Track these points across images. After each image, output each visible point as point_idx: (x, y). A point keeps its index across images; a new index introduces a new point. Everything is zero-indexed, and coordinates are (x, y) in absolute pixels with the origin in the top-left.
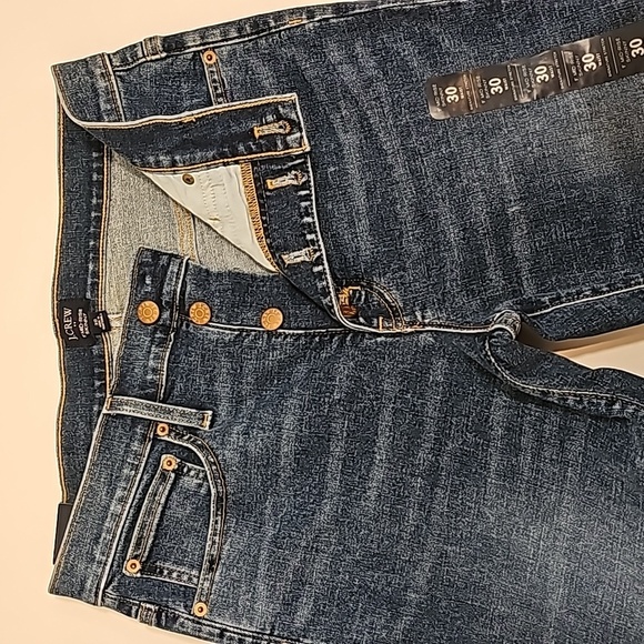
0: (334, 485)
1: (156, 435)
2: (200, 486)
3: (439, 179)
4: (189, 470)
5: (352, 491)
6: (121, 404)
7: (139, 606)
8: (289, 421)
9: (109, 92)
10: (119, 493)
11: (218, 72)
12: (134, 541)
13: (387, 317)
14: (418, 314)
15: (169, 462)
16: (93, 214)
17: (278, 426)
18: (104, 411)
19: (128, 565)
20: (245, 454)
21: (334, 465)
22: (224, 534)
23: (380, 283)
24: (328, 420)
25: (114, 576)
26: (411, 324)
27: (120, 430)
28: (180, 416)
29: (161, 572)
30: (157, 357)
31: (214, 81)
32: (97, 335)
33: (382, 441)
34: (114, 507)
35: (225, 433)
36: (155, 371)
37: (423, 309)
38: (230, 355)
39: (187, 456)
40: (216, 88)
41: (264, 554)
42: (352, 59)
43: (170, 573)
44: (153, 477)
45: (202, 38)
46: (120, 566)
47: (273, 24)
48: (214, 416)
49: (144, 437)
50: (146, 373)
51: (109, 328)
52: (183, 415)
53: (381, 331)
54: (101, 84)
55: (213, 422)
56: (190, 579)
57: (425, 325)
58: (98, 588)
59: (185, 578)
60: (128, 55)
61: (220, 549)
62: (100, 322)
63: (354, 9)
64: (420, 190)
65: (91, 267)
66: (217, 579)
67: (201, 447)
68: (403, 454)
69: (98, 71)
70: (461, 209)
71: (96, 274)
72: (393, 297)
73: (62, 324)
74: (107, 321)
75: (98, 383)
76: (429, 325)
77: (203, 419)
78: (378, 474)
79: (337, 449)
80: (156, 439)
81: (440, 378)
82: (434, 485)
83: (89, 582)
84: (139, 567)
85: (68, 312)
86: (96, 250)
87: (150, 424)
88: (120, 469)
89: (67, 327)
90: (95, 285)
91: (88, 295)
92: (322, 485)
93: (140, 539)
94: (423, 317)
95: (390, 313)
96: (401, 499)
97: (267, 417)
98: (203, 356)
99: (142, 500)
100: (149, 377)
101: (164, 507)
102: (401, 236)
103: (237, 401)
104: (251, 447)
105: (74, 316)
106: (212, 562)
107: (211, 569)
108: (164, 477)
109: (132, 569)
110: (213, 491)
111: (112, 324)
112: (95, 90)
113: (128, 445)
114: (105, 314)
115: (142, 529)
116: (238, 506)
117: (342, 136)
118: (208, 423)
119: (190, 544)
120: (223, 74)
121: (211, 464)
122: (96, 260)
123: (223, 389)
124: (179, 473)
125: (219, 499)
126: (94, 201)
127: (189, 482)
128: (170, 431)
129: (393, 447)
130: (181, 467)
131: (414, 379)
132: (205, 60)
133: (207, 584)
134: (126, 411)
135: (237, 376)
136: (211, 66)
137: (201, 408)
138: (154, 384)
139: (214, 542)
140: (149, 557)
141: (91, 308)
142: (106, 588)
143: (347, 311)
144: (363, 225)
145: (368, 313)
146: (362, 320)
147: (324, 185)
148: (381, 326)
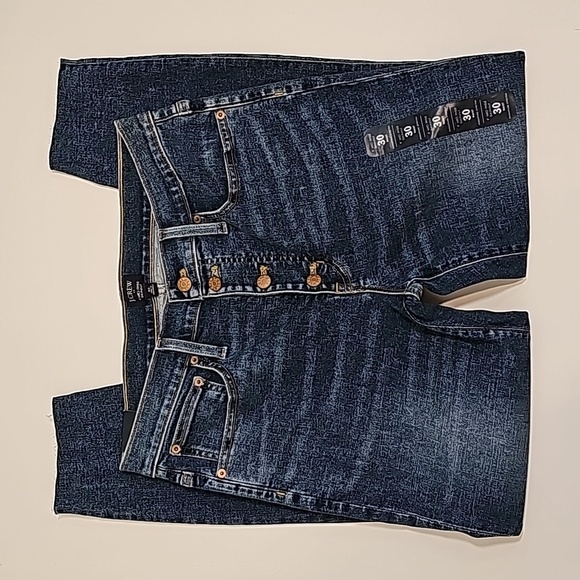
0: (308, 392)
1: (190, 363)
2: (219, 396)
3: (374, 195)
4: (212, 386)
5: (319, 396)
6: (168, 343)
7: (182, 474)
8: (279, 351)
9: (153, 138)
10: (166, 402)
11: (226, 124)
12: (176, 433)
13: (341, 284)
14: (362, 282)
15: (198, 382)
16: (144, 219)
17: (271, 355)
18: (156, 348)
19: (172, 448)
20: (250, 373)
21: (308, 379)
22: (236, 424)
23: (338, 260)
24: (304, 349)
25: (164, 456)
26: (355, 288)
27: (167, 360)
28: (206, 350)
29: (195, 453)
30: (191, 313)
31: (223, 130)
32: (149, 298)
33: (339, 363)
34: (164, 411)
35: (237, 359)
36: (190, 322)
37: (364, 279)
38: (238, 310)
39: (211, 376)
40: (225, 135)
41: (264, 436)
42: (317, 117)
43: (201, 452)
44: (187, 392)
45: (216, 102)
46: (167, 449)
47: (264, 95)
48: (228, 350)
49: (182, 365)
50: (184, 324)
51: (157, 294)
52: (208, 349)
53: (338, 292)
54: (148, 133)
55: (228, 354)
56: (213, 456)
57: (365, 289)
58: (153, 464)
59: (211, 455)
60: (165, 112)
61: (234, 434)
62: (151, 290)
63: (316, 85)
64: (361, 201)
65: (144, 253)
66: (232, 453)
67: (221, 370)
68: (352, 373)
69: (145, 125)
70: (387, 213)
71: (147, 258)
72: (345, 270)
73: (125, 292)
74: (156, 289)
75: (149, 330)
76: (368, 288)
77: (221, 352)
78: (337, 384)
79: (310, 368)
80: (190, 367)
81: (376, 323)
82: (373, 392)
83: (147, 460)
84: (180, 449)
85: (129, 284)
86: (147, 242)
87: (186, 356)
88: (167, 386)
89: (129, 293)
90: (147, 265)
91: (143, 272)
92: (301, 392)
93: (180, 432)
94: (365, 284)
95: (341, 280)
96: (352, 400)
97: (263, 348)
98: (221, 311)
99: (181, 406)
100: (186, 326)
101: (196, 411)
102: (350, 231)
103: (243, 339)
104: (255, 370)
105: (134, 286)
106: (228, 442)
107: (228, 447)
108: (195, 391)
109: (175, 451)
110: (230, 397)
111: (160, 291)
112: (145, 138)
113: (172, 371)
114: (155, 284)
115: (181, 425)
116: (246, 407)
117: (308, 166)
118: (225, 355)
119: (213, 433)
120: (229, 126)
121: (228, 380)
122: (147, 249)
123: (233, 331)
124: (205, 388)
125: (233, 401)
126: (145, 209)
127: (212, 394)
128: (199, 361)
129: (346, 367)
130: (206, 384)
131: (360, 323)
132: (217, 117)
133: (225, 457)
134: (172, 348)
135: (243, 323)
136: (220, 120)
137: (220, 345)
138: (190, 330)
139: (229, 430)
140: (187, 442)
141: (146, 282)
142: (159, 463)
143: (314, 281)
144: (324, 224)
145: (329, 280)
146: (324, 286)
147: (297, 198)
148: (338, 290)
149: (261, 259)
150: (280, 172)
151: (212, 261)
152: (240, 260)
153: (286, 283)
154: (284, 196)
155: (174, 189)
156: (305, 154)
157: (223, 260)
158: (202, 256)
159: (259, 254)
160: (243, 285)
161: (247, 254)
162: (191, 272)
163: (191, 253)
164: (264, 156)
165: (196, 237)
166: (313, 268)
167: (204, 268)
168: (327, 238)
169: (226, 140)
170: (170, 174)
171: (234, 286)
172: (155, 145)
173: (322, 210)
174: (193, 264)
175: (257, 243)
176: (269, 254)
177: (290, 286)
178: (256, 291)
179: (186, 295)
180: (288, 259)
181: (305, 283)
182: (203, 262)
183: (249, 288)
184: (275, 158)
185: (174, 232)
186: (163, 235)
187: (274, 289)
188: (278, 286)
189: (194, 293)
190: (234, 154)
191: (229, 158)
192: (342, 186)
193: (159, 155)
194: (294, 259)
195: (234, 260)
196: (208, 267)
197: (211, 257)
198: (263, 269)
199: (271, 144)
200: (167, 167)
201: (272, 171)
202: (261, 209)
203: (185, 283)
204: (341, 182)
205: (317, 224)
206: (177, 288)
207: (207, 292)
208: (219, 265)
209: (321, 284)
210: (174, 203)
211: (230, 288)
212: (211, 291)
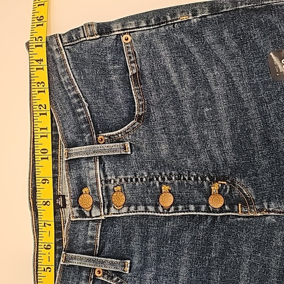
1: (95, 276)
3: (278, 118)
6: (72, 258)
8: (183, 271)
11: (132, 47)
13: (244, 205)
14: (265, 204)
18: (62, 263)
23: (241, 182)
26: (259, 211)
27: (72, 274)
28: (110, 264)
30: (93, 229)
31: (129, 53)
36: (92, 237)
37: (269, 201)
40: (130, 58)
42: (221, 41)
45: (123, 26)
47: (169, 19)
48: (131, 263)
49: (88, 278)
50: (86, 239)
51: (65, 206)
52: (112, 264)
53: (240, 214)
55: (130, 267)
57: (269, 212)
60: (73, 35)
63: (223, 9)
64: (266, 125)
72: (249, 192)
76: (273, 211)
77: (125, 266)
80: (95, 279)
87: (89, 270)
94: (269, 207)
95: (246, 202)
98: (123, 227)
100: (89, 242)
102: (253, 154)
111: (67, 203)
117: (214, 88)
118: (128, 269)
120: (135, 49)
123: (135, 245)
128: (104, 274)
132: (123, 39)
134: (76, 263)
135: (145, 239)
136: (126, 44)
138: (92, 245)
143: (217, 202)
144: (228, 145)
145: (231, 202)
146: (227, 207)
147: (202, 119)
148: (240, 211)
149: (163, 179)
150: (185, 93)
151: (115, 182)
152: (142, 180)
153: (188, 204)
154: (188, 117)
155: (79, 110)
156: (210, 75)
157: (126, 180)
158: (106, 176)
159: (161, 174)
160: (145, 205)
161: (149, 174)
162: (93, 191)
163: (94, 172)
164: (169, 78)
165: (100, 157)
166: (215, 188)
167: (107, 188)
168: (230, 158)
169: (131, 62)
170: (77, 96)
171: (137, 205)
172: (64, 66)
173: (227, 131)
174: (97, 183)
175: (159, 163)
176: (171, 174)
177: (192, 207)
178: (157, 211)
179: (88, 214)
180: (189, 179)
181: (208, 205)
182: (106, 182)
183: (151, 208)
184: (180, 78)
185: (79, 152)
186: (68, 154)
187: (176, 210)
188: (180, 207)
189: (96, 212)
190: (139, 77)
191: (135, 81)
192: (247, 109)
193: (66, 77)
194: (196, 179)
195: (137, 180)
196: (111, 186)
197: (114, 177)
198: (165, 188)
199: (176, 64)
200: (74, 89)
201: (177, 92)
202: (166, 130)
203: (86, 200)
204: (246, 105)
205: (220, 144)
206: (80, 207)
207: (108, 211)
208: (123, 185)
209: (224, 205)
210: (79, 124)
211: (132, 208)
212: (112, 210)
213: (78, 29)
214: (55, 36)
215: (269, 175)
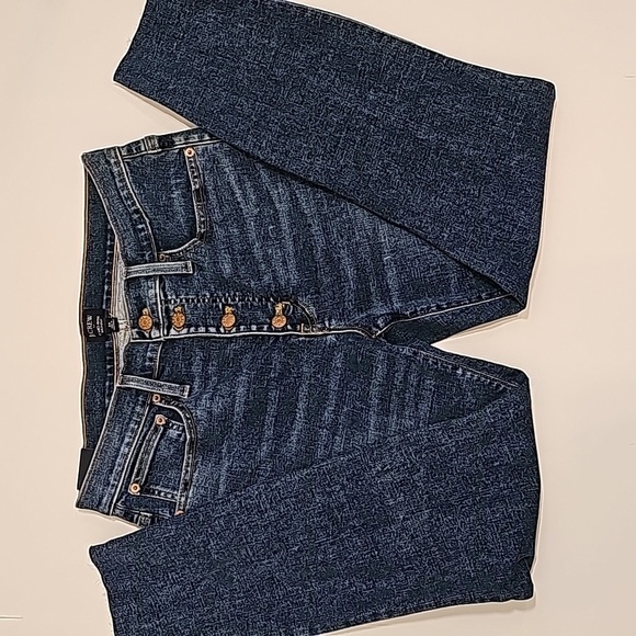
0: (269, 433)
1: (152, 402)
2: (180, 436)
3: (341, 235)
4: (173, 425)
5: (280, 438)
6: (129, 380)
7: (139, 514)
9: (120, 174)
10: (127, 440)
11: (195, 161)
12: (135, 470)
13: (307, 325)
14: (327, 323)
15: (160, 419)
16: (108, 252)
17: (232, 395)
18: (117, 385)
19: (132, 487)
20: (210, 413)
21: (269, 420)
22: (195, 466)
23: (303, 301)
24: (267, 390)
25: (122, 495)
26: (321, 329)
27: (128, 398)
28: (167, 389)
29: (153, 493)
30: (153, 350)
31: (192, 167)
32: (111, 331)
33: (301, 405)
34: (124, 449)
35: (198, 399)
36: (151, 359)
37: (330, 320)
38: (202, 348)
39: (173, 416)
40: (193, 172)
41: (222, 479)
43: (160, 492)
44: (148, 431)
45: (186, 139)
46: (127, 488)
48: (190, 389)
49: (144, 403)
50: (145, 361)
51: (118, 330)
52: (170, 388)
53: (303, 333)
54: (115, 169)
55: (190, 392)
56: (173, 497)
57: (331, 330)
58: (111, 502)
59: (170, 496)
60: (133, 148)
61: (192, 476)
62: (111, 325)
65: (106, 287)
66: (190, 495)
67: (182, 409)
68: (313, 414)
69: (112, 161)
70: (354, 254)
71: (109, 293)
72: (311, 310)
73: (85, 326)
74: (117, 324)
75: (108, 367)
76: (333, 330)
77: (183, 391)
78: (299, 425)
79: (272, 409)
80: (152, 405)
81: (339, 365)
82: (334, 434)
83: (105, 499)
84: (139, 489)
85: (90, 318)
86: (110, 276)
87: (148, 395)
88: (128, 424)
89: (89, 328)
90: (109, 300)
91: (104, 307)
92: (262, 433)
93: (139, 470)
94: (330, 325)
95: (308, 321)
96: (313, 442)
97: (224, 389)
98: (184, 349)
99: (141, 445)
100: (147, 364)
101: (156, 450)
102: (316, 271)
103: (206, 379)
104: (216, 411)
105: (94, 321)
106: (186, 484)
107: (185, 489)
108: (156, 429)
109: (134, 490)
110: (188, 437)
111: (120, 326)
112: (112, 174)
113: (133, 408)
114: (116, 319)
115: (141, 463)
116: (205, 447)
117: (278, 205)
118: (186, 394)
119: (172, 474)
120: (198, 163)
121: (188, 419)
122: (110, 283)
123: (196, 369)
124: (166, 427)
125: (191, 442)
126: (109, 243)
127: (173, 433)
128: (162, 399)
129: (308, 409)
130: (167, 423)
131: (324, 365)
132: (186, 153)
133: (183, 499)
134: (132, 385)
135: (206, 361)
136: (190, 158)
137: (182, 383)
138: (151, 368)
139: (187, 471)
140: (146, 482)
141: (105, 315)
142: (117, 501)
143: (279, 322)
144: (292, 264)
145: (293, 322)
146: (289, 327)
147: (266, 238)
148: (302, 330)
149: (226, 300)
150: (250, 210)
151: (175, 302)
152: (204, 301)
153: (250, 324)
154: (252, 235)
155: (140, 227)
156: (274, 193)
157: (187, 300)
158: (165, 296)
159: (224, 295)
160: (207, 327)
161: (212, 295)
162: (153, 312)
163: (154, 292)
164: (233, 194)
165: (161, 276)
166: (279, 308)
167: (167, 308)
168: (294, 278)
169: (195, 177)
170: (137, 211)
171: (197, 327)
172: (122, 180)
173: (291, 249)
174: (156, 304)
175: (223, 284)
176: (235, 295)
177: (254, 327)
178: (218, 332)
179: (147, 335)
180: (254, 300)
181: (270, 324)
182: (166, 302)
183: (212, 330)
184: (244, 195)
185: (138, 270)
186: (128, 273)
187: (238, 331)
188: (242, 327)
189: (155, 333)
190: (202, 192)
191: (198, 196)
192: (310, 225)
193: (125, 192)
194: (260, 300)
195: (199, 301)
196: (171, 307)
197: (174, 297)
198: (228, 310)
199: (240, 182)
200: (134, 204)
201: (241, 210)
202: (230, 249)
203: (146, 321)
204: (310, 221)
205: (284, 263)
206: (139, 328)
207: (168, 333)
208: (183, 306)
209: (286, 325)
210: (138, 241)
211: (192, 329)
212: (172, 332)
213: (139, 142)
214: (114, 148)
215: (330, 293)
